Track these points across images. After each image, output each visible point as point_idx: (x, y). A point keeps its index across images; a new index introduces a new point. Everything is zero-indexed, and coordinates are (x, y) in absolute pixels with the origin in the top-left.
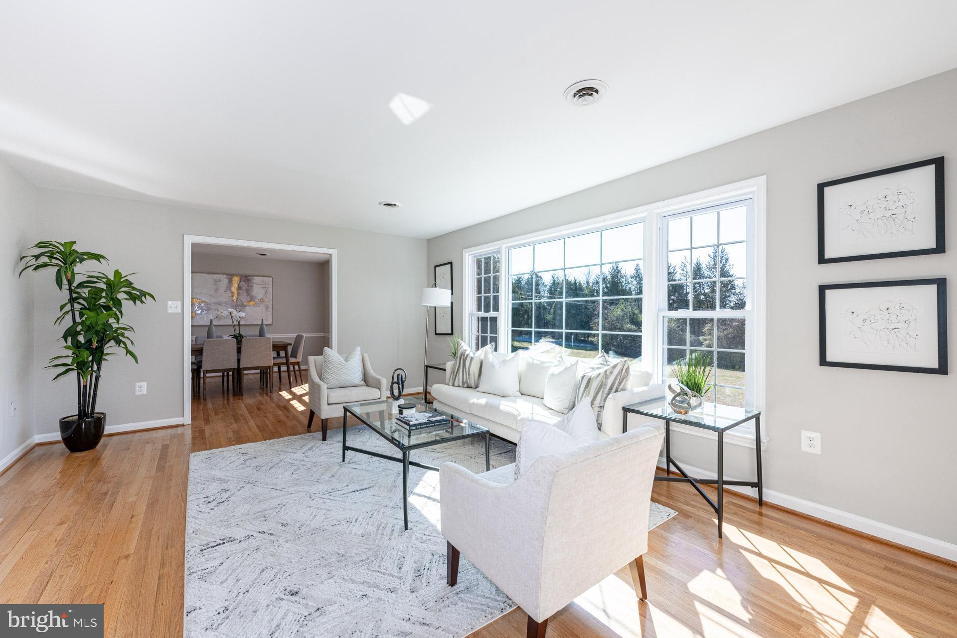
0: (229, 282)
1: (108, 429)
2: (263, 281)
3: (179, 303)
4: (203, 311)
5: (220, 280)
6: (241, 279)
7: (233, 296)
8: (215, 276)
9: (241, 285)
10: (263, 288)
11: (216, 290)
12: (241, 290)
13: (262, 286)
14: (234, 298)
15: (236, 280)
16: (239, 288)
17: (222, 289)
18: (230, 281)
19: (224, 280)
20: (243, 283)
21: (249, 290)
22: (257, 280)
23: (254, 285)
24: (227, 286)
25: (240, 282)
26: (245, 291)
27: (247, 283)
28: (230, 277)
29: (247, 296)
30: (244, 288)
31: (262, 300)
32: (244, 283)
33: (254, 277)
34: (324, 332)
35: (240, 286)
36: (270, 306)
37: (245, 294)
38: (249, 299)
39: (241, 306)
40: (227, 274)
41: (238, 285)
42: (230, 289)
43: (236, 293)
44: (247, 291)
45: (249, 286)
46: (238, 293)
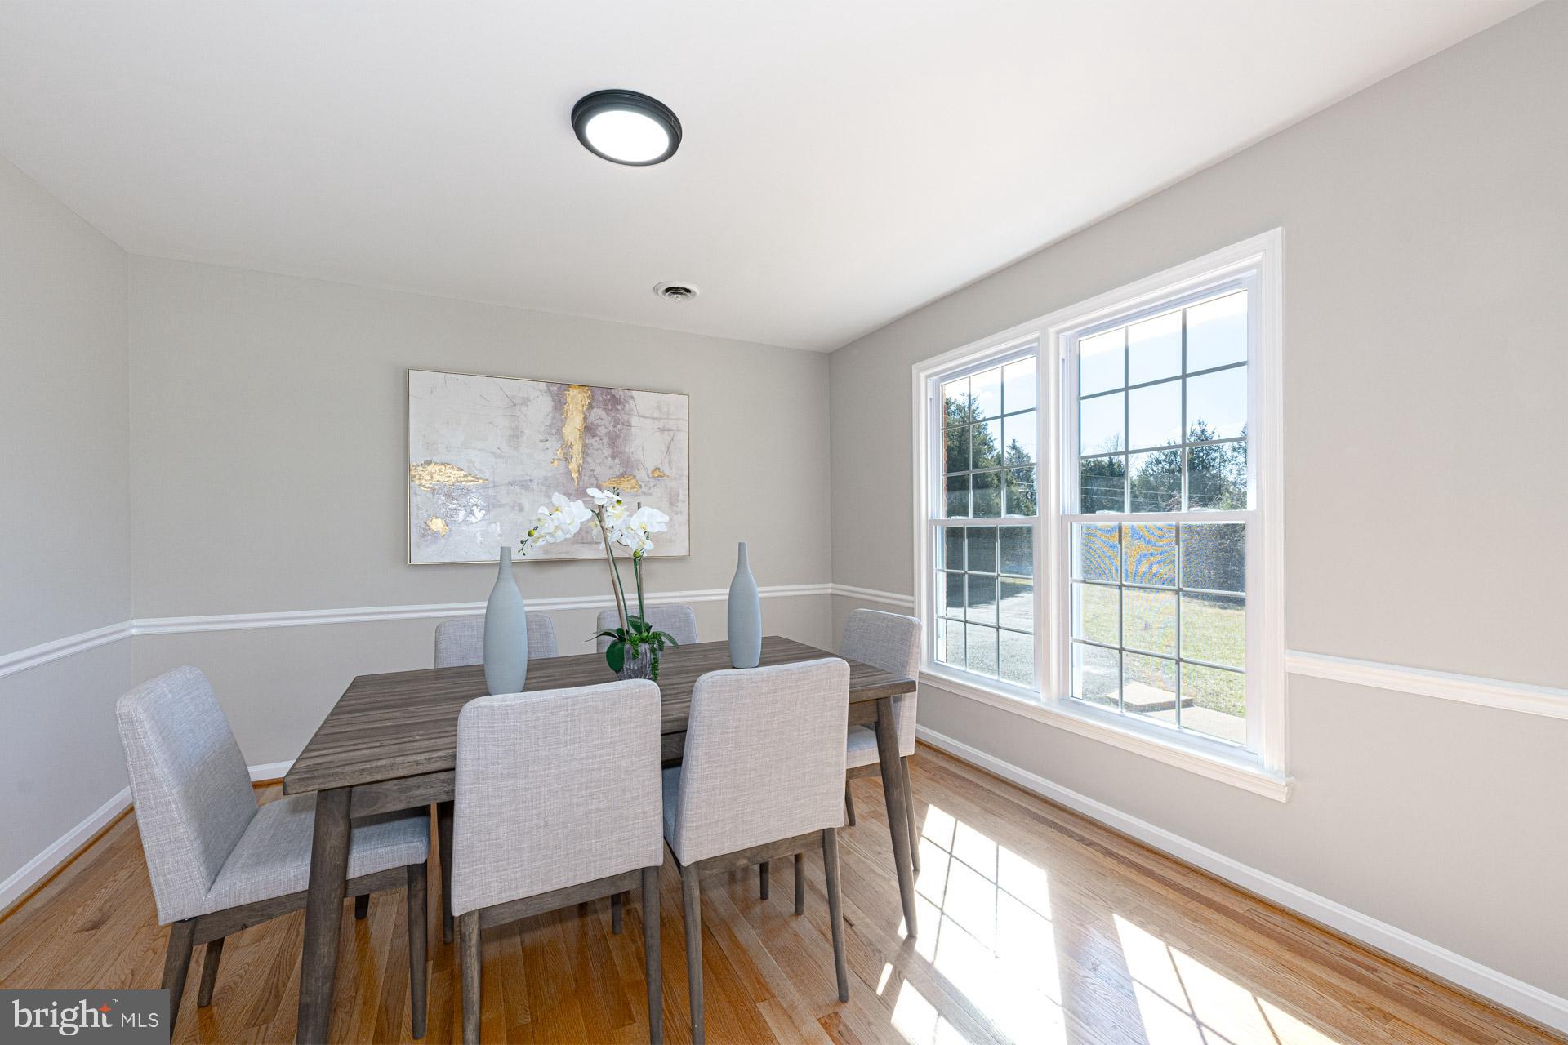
0: (555, 408)
2: (659, 407)
4: (472, 512)
5: (526, 401)
6: (592, 398)
7: (567, 459)
8: (511, 386)
9: (592, 418)
10: (662, 430)
11: (515, 436)
12: (594, 435)
13: (657, 424)
14: (573, 466)
15: (576, 399)
16: (589, 430)
17: (534, 433)
18: (559, 404)
19: (540, 404)
20: (598, 413)
21: (618, 437)
22: (642, 403)
23: (635, 421)
24: (549, 422)
25: (591, 406)
26: (605, 440)
27: (613, 413)
28: (559, 390)
29: (613, 457)
30: (602, 431)
31: (658, 474)
32: (602, 413)
33: (634, 393)
34: (833, 582)
35: (589, 421)
36: (683, 495)
37: (607, 452)
38: (618, 470)
40: (549, 381)
41: (585, 418)
42: (559, 432)
43: (577, 447)
44: (613, 440)
45: (616, 422)
46: (585, 447)
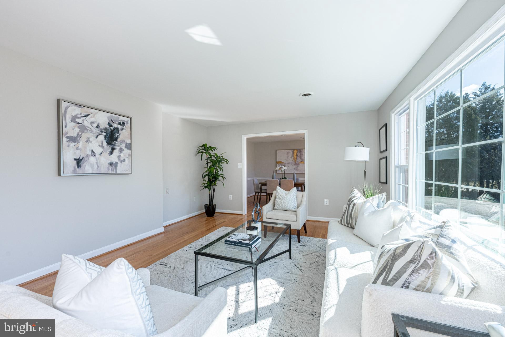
0: (293, 153)
1: (217, 210)
3: (241, 164)
5: (289, 153)
8: (287, 151)
11: (288, 157)
12: (298, 156)
14: (295, 161)
15: (295, 151)
17: (290, 157)
19: (291, 153)
20: (298, 153)
23: (303, 154)
25: (297, 152)
28: (293, 150)
29: (300, 159)
30: (299, 156)
32: (299, 153)
33: (303, 150)
37: (299, 158)
38: (301, 161)
39: (298, 164)
40: (292, 150)
41: (296, 154)
42: (293, 156)
43: (295, 158)
44: (300, 157)
45: (301, 154)
46: (296, 158)
